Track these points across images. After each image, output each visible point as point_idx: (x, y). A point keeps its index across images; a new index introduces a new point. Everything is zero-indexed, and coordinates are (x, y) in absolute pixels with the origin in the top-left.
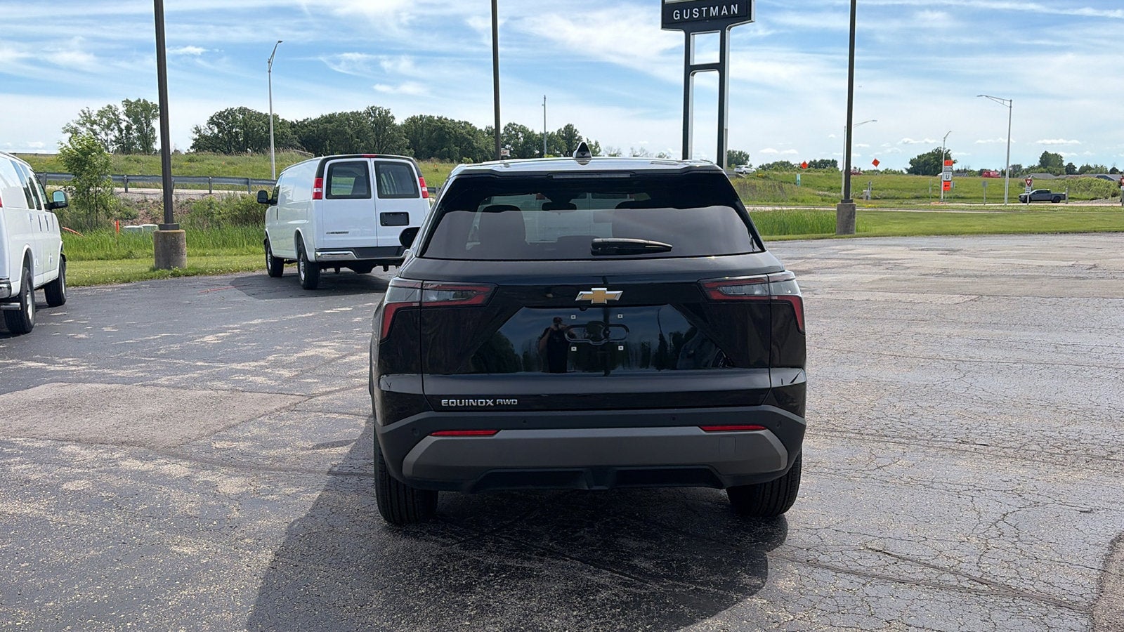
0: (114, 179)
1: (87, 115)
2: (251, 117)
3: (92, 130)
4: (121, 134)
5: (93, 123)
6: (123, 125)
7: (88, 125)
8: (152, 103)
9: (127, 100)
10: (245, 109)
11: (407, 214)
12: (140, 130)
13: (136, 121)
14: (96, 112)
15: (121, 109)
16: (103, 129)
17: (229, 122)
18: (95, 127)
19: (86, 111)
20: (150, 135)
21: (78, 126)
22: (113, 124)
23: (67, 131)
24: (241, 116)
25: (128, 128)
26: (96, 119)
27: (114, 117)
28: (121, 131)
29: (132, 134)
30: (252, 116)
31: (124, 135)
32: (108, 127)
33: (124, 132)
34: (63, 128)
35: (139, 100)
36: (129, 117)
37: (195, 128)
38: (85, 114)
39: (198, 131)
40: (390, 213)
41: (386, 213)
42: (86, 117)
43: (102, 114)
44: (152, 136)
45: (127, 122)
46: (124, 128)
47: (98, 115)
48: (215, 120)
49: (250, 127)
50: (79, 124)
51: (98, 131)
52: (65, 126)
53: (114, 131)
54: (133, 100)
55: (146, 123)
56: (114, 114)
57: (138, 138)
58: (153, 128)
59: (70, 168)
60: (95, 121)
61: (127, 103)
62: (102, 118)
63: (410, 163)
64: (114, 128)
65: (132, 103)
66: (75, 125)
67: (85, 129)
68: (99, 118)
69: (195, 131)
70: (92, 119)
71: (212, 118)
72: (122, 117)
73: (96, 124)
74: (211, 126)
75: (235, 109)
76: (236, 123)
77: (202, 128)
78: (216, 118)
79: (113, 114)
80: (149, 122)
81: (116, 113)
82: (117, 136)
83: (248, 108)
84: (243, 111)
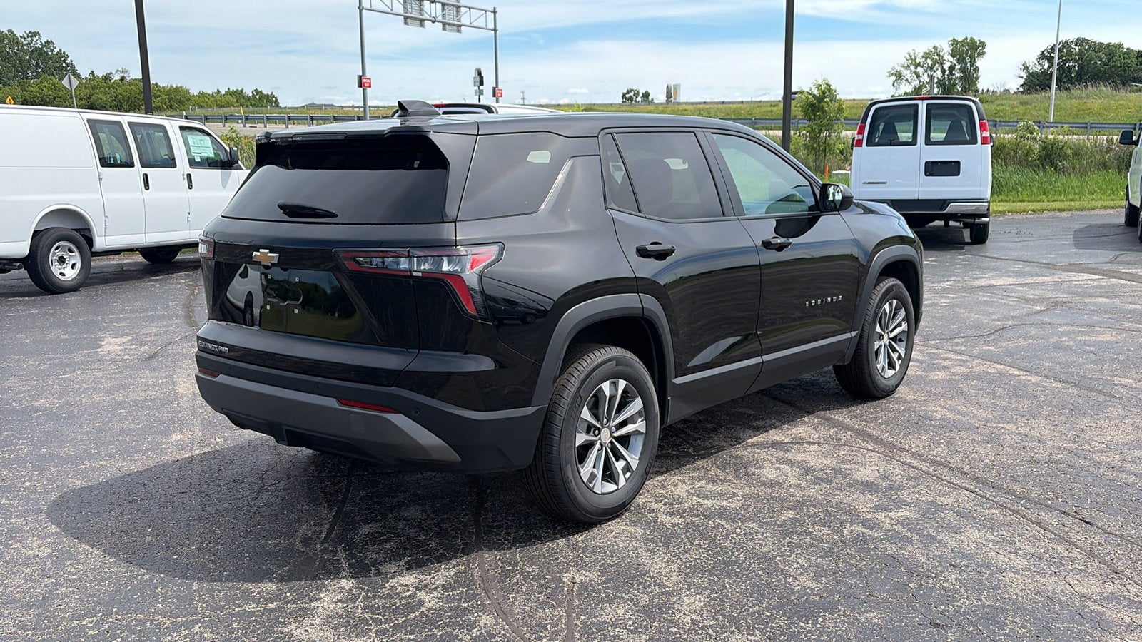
0: (846, 124)
1: (913, 57)
2: (1089, 48)
3: (915, 72)
4: (944, 75)
5: (917, 65)
6: (946, 67)
7: (912, 68)
8: (979, 40)
9: (954, 39)
10: (1084, 39)
11: (958, 163)
12: (963, 70)
13: (961, 60)
14: (921, 54)
15: (946, 49)
16: (926, 71)
17: (1063, 56)
18: (920, 70)
19: (912, 54)
20: (973, 74)
21: (902, 69)
22: (937, 65)
23: (892, 74)
24: (1077, 48)
25: (952, 68)
26: (921, 61)
27: (938, 58)
28: (943, 71)
29: (954, 74)
30: (1090, 46)
31: (946, 76)
32: (931, 68)
33: (947, 73)
34: (889, 72)
35: (966, 39)
36: (953, 56)
37: (1023, 65)
38: (911, 56)
39: (1026, 68)
40: (938, 162)
41: (933, 162)
42: (911, 59)
43: (927, 56)
44: (975, 75)
45: (951, 62)
46: (947, 69)
47: (923, 57)
48: (1047, 54)
49: (1085, 60)
50: (904, 67)
51: (921, 74)
52: (890, 70)
53: (937, 72)
54: (960, 40)
55: (970, 62)
56: (939, 55)
57: (961, 78)
58: (977, 67)
59: (806, 114)
60: (920, 63)
61: (954, 42)
62: (926, 60)
63: (971, 104)
64: (937, 69)
65: (958, 42)
66: (899, 69)
67: (909, 71)
68: (924, 59)
69: (1023, 67)
70: (917, 61)
71: (1043, 52)
72: (947, 57)
73: (920, 66)
74: (1041, 61)
75: (1071, 40)
76: (1071, 56)
77: (1032, 64)
78: (1048, 52)
79: (937, 55)
80: (975, 60)
81: (941, 54)
82: (940, 78)
83: (1086, 38)
84: (1080, 42)
